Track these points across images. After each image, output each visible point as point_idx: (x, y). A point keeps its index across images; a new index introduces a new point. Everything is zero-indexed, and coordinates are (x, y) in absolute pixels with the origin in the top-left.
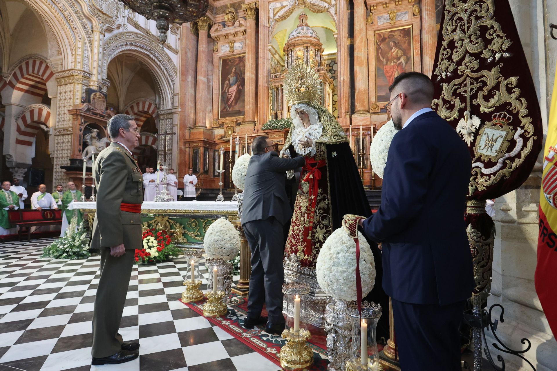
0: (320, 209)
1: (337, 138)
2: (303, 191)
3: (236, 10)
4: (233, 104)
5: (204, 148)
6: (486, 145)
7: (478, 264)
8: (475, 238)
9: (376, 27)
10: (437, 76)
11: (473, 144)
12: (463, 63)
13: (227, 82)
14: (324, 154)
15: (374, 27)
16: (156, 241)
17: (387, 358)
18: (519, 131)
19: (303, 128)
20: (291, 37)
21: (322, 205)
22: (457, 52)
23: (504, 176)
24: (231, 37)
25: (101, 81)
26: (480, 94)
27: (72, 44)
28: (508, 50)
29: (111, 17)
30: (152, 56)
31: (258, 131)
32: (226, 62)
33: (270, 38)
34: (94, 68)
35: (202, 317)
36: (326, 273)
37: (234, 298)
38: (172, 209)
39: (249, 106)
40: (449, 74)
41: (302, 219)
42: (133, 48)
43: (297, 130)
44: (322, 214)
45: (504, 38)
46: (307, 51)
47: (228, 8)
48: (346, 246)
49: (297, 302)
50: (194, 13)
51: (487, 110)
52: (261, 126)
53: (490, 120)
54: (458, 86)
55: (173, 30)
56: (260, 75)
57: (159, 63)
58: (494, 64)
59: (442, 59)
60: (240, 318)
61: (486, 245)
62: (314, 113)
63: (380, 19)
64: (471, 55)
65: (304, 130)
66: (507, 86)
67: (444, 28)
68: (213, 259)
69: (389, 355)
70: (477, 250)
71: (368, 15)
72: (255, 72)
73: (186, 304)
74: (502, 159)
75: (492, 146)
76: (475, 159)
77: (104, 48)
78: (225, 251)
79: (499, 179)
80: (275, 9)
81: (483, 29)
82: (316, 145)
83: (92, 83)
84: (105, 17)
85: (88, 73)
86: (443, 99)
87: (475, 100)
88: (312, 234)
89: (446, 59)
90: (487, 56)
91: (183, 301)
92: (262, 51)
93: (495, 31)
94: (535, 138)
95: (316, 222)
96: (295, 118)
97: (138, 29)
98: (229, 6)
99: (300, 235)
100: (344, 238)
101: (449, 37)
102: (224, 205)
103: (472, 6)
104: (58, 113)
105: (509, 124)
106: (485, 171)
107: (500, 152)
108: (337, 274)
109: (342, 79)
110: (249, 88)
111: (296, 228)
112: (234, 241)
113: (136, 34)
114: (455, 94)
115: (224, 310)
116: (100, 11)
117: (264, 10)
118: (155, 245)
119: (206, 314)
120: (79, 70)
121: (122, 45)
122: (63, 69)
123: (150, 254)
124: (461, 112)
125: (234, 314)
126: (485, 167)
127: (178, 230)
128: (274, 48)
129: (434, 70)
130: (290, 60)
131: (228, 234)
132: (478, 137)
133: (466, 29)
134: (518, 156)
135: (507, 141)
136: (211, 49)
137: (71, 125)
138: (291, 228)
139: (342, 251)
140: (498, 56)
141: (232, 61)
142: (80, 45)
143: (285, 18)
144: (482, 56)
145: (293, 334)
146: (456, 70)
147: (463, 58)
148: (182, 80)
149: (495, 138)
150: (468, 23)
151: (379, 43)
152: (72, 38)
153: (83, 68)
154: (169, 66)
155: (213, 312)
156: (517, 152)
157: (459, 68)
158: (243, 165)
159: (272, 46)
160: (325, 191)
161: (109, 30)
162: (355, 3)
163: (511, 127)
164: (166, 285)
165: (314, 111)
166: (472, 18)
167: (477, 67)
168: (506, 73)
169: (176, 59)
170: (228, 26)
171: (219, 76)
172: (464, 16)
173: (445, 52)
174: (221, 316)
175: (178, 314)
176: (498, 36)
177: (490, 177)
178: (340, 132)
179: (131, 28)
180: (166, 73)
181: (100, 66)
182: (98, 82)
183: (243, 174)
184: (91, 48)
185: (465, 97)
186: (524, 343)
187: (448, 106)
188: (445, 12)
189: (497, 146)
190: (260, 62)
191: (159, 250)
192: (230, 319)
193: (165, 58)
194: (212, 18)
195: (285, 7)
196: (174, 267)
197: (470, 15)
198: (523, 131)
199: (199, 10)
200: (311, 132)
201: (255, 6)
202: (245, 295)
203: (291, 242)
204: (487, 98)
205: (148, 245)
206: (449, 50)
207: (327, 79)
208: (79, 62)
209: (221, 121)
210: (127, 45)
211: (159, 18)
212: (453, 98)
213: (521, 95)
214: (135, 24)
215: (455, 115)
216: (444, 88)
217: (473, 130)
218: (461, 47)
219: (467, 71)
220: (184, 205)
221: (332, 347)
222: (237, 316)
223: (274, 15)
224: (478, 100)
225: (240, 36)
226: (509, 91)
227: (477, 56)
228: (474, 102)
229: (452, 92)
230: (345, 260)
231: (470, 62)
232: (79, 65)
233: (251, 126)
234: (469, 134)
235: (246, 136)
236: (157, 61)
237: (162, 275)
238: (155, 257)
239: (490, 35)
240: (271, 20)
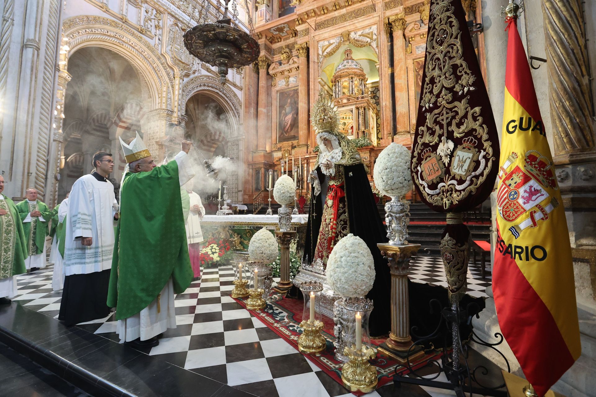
0: (341, 220)
1: (353, 160)
2: (328, 206)
3: (290, 50)
4: (289, 131)
5: (265, 168)
6: (458, 165)
7: (454, 267)
8: (450, 245)
9: (415, 55)
10: (422, 107)
11: (449, 164)
12: (441, 96)
13: (284, 111)
14: (342, 175)
15: (412, 56)
16: (218, 248)
17: (388, 348)
18: (483, 153)
19: (327, 152)
20: (338, 70)
21: (342, 217)
22: (436, 86)
23: (471, 192)
24: (286, 73)
25: (180, 117)
26: (454, 122)
27: (159, 89)
28: (473, 85)
29: (189, 65)
30: (221, 94)
31: (310, 153)
32: (283, 94)
33: (320, 71)
34: (175, 106)
35: (244, 310)
36: (332, 273)
37: (274, 296)
38: (231, 221)
39: (302, 132)
40: (431, 105)
41: (327, 229)
42: (206, 88)
43: (323, 154)
44: (343, 225)
45: (470, 74)
46: (352, 82)
47: (284, 49)
48: (349, 252)
49: (312, 298)
50: (249, 58)
51: (459, 136)
52: (313, 149)
53: (461, 144)
54: (438, 116)
55: (238, 71)
56: (312, 104)
57: (227, 99)
58: (463, 96)
59: (426, 93)
60: (275, 311)
61: (461, 251)
62: (335, 140)
63: (418, 48)
64: (447, 89)
65: (328, 154)
66: (473, 115)
67: (427, 66)
68: (255, 262)
69: (390, 346)
70: (452, 256)
71: (407, 46)
72: (307, 102)
73: (234, 299)
74: (469, 177)
75: (462, 166)
76: (451, 177)
77: (183, 90)
78: (265, 256)
79: (467, 194)
80: (323, 46)
81: (455, 67)
82: (335, 167)
83: (173, 119)
84: (184, 65)
85: (171, 111)
86: (427, 126)
87: (450, 127)
88: (334, 242)
89: (429, 92)
90: (458, 90)
91: (232, 297)
92: (312, 84)
93: (464, 69)
94: (494, 159)
95: (338, 232)
96: (321, 144)
97: (209, 72)
98: (284, 47)
99: (325, 243)
100: (347, 245)
101: (430, 74)
102: (272, 218)
103: (446, 48)
104: (148, 144)
105: (475, 147)
106: (459, 187)
107: (468, 171)
108: (340, 275)
109: (384, 104)
110: (302, 116)
111: (322, 236)
112: (273, 248)
113: (209, 76)
114: (436, 122)
115: (263, 304)
116: (180, 61)
117: (314, 48)
118: (217, 251)
119: (249, 307)
120: (164, 109)
121: (197, 87)
122: (152, 109)
123: (213, 259)
124: (440, 136)
125: (271, 308)
126: (458, 184)
127: (236, 238)
128: (323, 80)
129: (420, 102)
130: (337, 90)
131: (268, 242)
132: (453, 159)
133: (442, 67)
134: (482, 174)
135: (474, 161)
136: (269, 84)
137: (158, 154)
138: (319, 237)
139: (344, 255)
140: (466, 89)
141: (287, 94)
142: (165, 89)
143: (332, 54)
144: (455, 90)
145: (309, 325)
146: (436, 102)
147: (440, 92)
148: (246, 112)
149: (464, 159)
150: (444, 62)
151: (417, 70)
152: (158, 84)
153: (167, 107)
154: (235, 101)
155: (253, 306)
156: (481, 171)
157: (438, 99)
158: (282, 185)
159: (321, 79)
160: (344, 206)
161: (187, 75)
162: (394, 36)
163: (477, 150)
164: (223, 284)
165: (335, 137)
166: (447, 58)
167: (451, 99)
168: (472, 104)
169: (240, 95)
170: (284, 64)
171: (276, 106)
172: (441, 56)
173: (428, 87)
174: (260, 309)
175: (227, 307)
176: (466, 73)
177: (461, 193)
178: (355, 155)
179: (204, 72)
180: (233, 107)
181: (179, 105)
182: (178, 117)
183: (282, 192)
184: (173, 91)
185: (443, 124)
186: (497, 337)
187: (430, 132)
188: (427, 53)
189: (466, 166)
190: (311, 93)
191: (220, 256)
192: (267, 312)
193: (232, 95)
194: (270, 58)
195: (332, 44)
196: (232, 269)
197: (445, 56)
198: (485, 153)
199: (252, 55)
200: (333, 156)
201: (306, 46)
202: (285, 293)
203: (318, 249)
204: (459, 125)
205: (211, 251)
206: (430, 85)
207: (370, 105)
208: (164, 103)
209: (279, 145)
210: (201, 86)
211: (220, 65)
212: (434, 125)
213: (484, 122)
214: (207, 69)
215: (436, 140)
216: (427, 117)
217: (449, 153)
218: (439, 82)
219: (444, 102)
220: (240, 218)
221: (337, 336)
222: (273, 310)
223: (323, 52)
224: (452, 126)
225: (294, 72)
226: (475, 119)
227: (451, 90)
228: (450, 129)
229: (433, 120)
230: (346, 263)
231: (446, 95)
232: (164, 105)
233: (305, 149)
234: (446, 156)
235: (300, 158)
236: (225, 98)
237: (221, 276)
238: (217, 261)
239: (460, 72)
240: (320, 56)
